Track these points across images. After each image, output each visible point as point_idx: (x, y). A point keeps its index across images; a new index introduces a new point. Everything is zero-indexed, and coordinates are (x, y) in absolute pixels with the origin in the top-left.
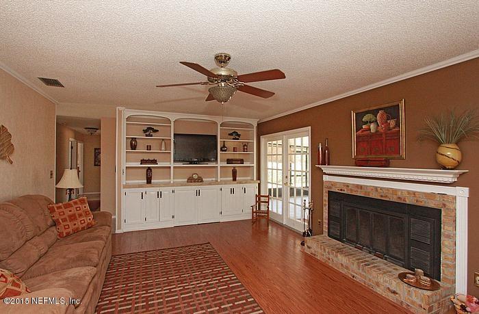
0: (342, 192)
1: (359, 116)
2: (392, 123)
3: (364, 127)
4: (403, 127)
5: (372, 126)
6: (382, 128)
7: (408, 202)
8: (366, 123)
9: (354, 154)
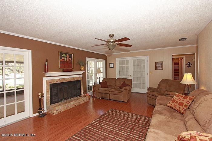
0: (57, 82)
1: (61, 54)
2: (70, 59)
3: (63, 58)
4: (73, 61)
5: (65, 58)
6: (68, 60)
7: (76, 80)
8: (63, 57)
9: (59, 68)
